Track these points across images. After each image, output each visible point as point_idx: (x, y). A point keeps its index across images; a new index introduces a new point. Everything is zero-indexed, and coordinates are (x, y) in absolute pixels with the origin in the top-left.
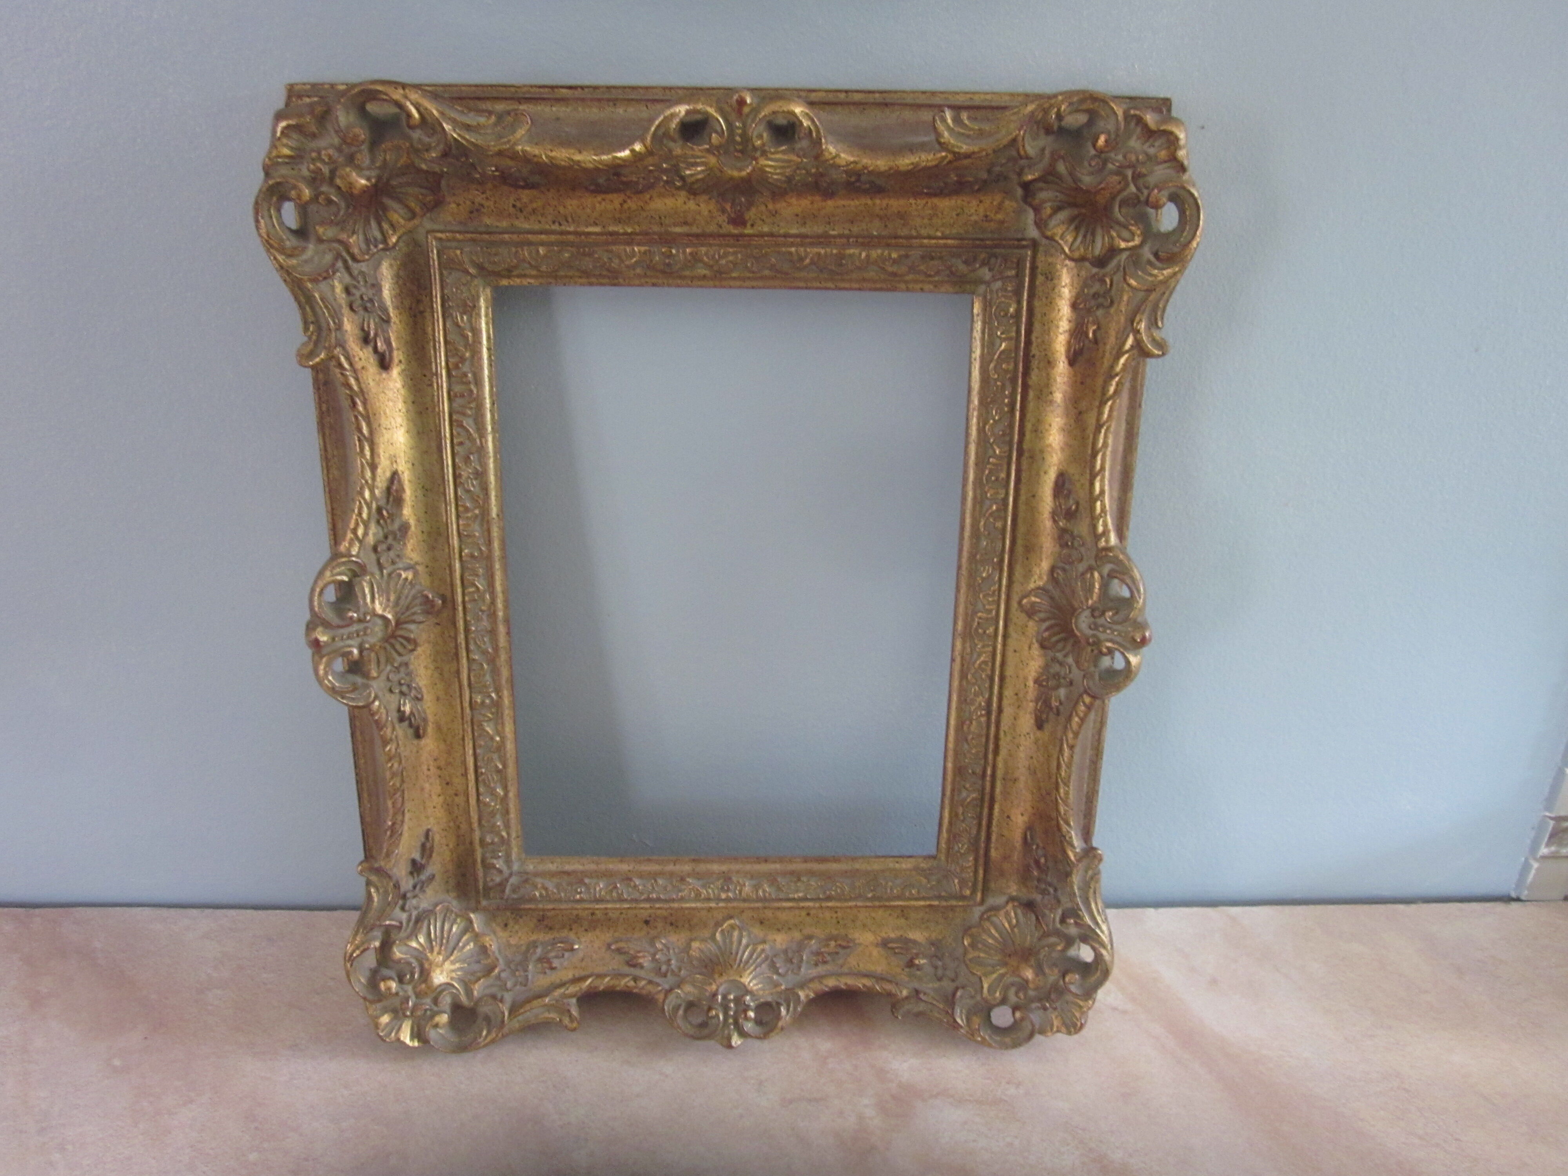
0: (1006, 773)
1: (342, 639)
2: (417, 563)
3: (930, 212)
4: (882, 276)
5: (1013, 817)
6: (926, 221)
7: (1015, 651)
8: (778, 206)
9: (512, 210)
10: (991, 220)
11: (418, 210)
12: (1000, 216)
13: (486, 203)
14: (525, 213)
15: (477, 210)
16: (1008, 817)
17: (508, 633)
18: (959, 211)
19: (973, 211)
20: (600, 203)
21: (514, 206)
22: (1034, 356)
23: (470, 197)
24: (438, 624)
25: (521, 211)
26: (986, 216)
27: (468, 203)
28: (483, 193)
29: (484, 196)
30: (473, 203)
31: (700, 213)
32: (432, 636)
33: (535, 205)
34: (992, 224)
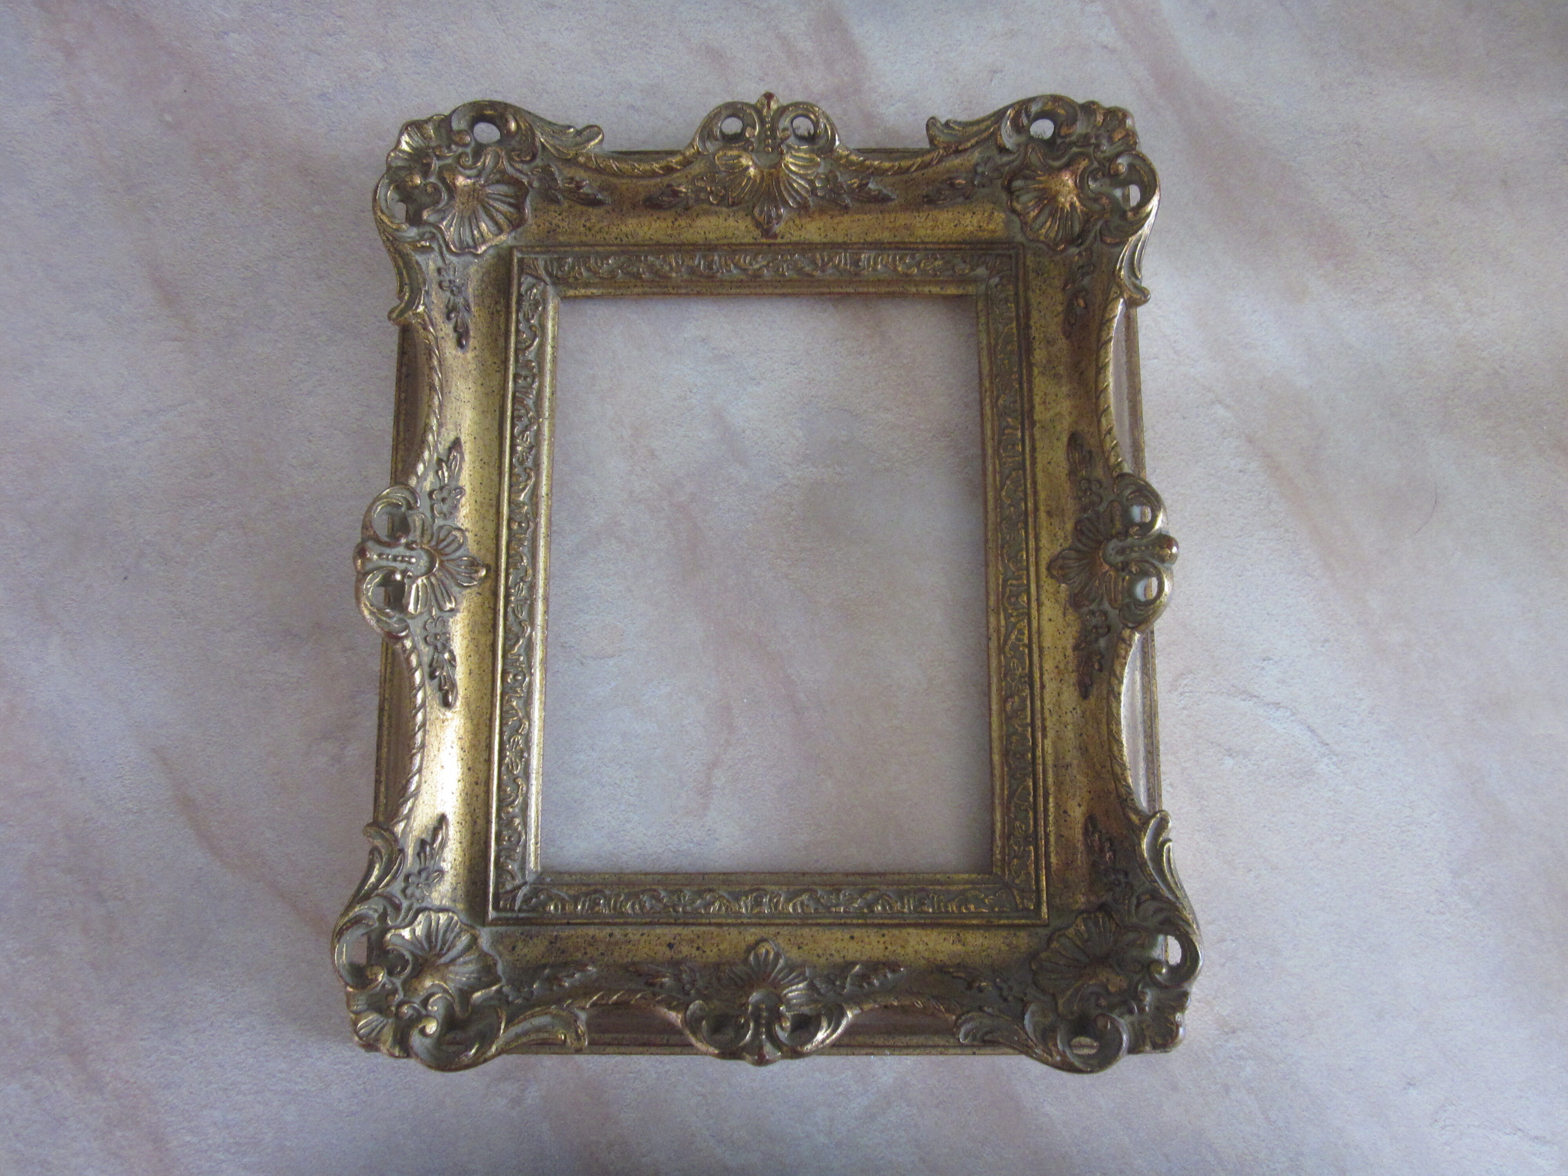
0: (1057, 758)
1: (387, 559)
2: (467, 530)
3: (932, 223)
4: (895, 278)
5: (1071, 813)
6: (929, 231)
7: (1050, 620)
8: (804, 221)
9: (582, 229)
10: (984, 230)
11: (505, 227)
12: (991, 227)
13: (561, 224)
14: (593, 232)
15: (554, 230)
16: (1065, 812)
17: (546, 612)
18: (956, 222)
19: (968, 222)
20: (655, 221)
21: (584, 226)
22: (1034, 338)
23: (549, 219)
24: (480, 594)
25: (590, 230)
26: (980, 227)
27: (547, 224)
28: (560, 215)
29: (560, 217)
30: (551, 224)
31: (738, 228)
32: (473, 604)
33: (601, 225)
34: (986, 233)
